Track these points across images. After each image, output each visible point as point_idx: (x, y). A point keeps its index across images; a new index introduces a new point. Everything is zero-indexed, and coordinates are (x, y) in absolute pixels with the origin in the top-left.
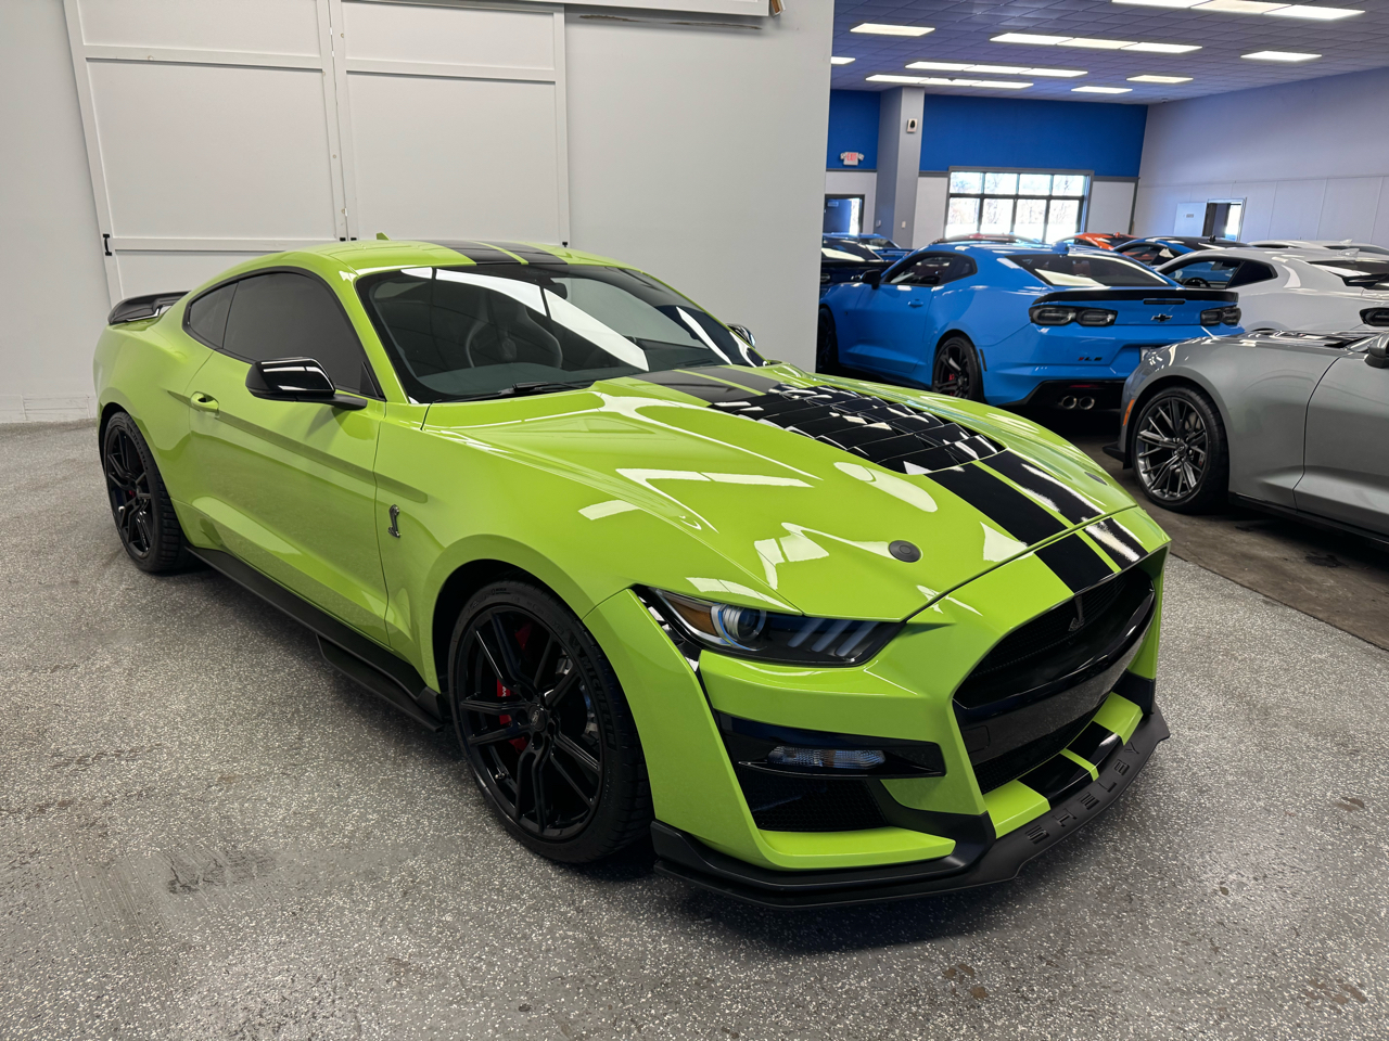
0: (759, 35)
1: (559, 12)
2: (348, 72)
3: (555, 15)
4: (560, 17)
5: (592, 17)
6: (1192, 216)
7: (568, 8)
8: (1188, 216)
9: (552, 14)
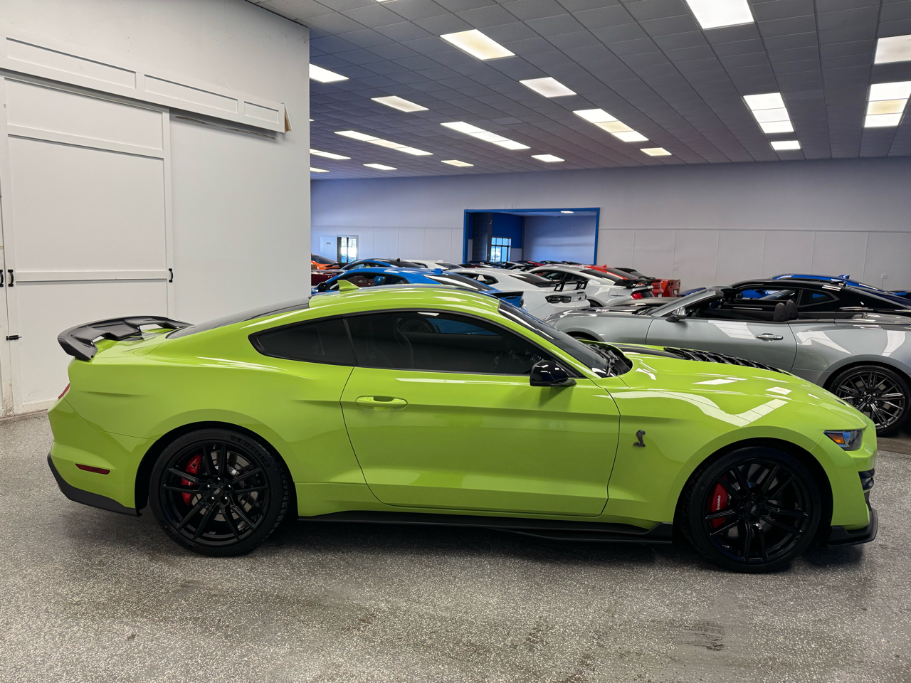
0: (275, 142)
1: (166, 112)
2: (9, 135)
3: (164, 114)
4: (166, 116)
5: (183, 118)
6: (330, 243)
7: (172, 110)
8: (327, 243)
9: (161, 113)
